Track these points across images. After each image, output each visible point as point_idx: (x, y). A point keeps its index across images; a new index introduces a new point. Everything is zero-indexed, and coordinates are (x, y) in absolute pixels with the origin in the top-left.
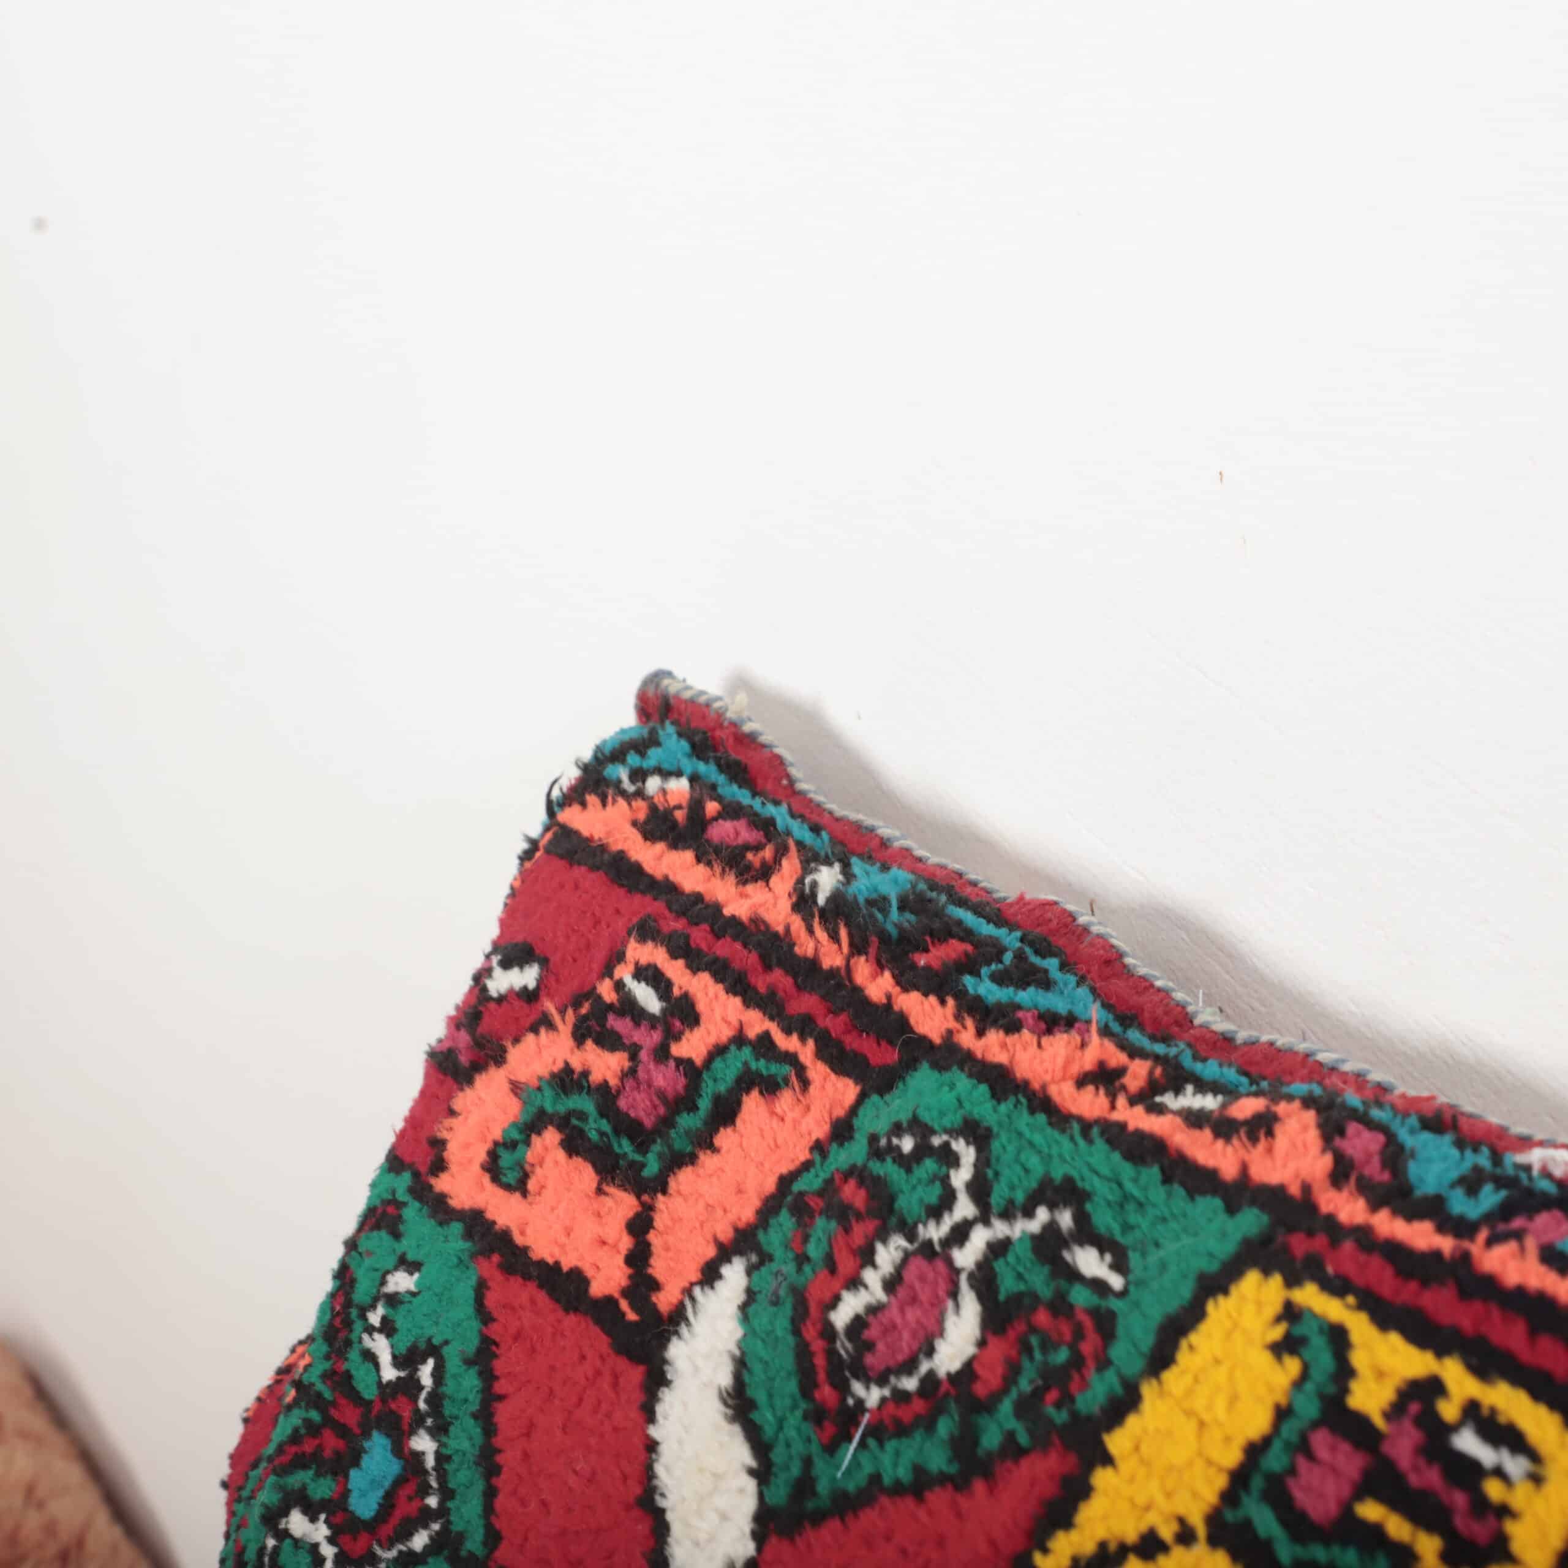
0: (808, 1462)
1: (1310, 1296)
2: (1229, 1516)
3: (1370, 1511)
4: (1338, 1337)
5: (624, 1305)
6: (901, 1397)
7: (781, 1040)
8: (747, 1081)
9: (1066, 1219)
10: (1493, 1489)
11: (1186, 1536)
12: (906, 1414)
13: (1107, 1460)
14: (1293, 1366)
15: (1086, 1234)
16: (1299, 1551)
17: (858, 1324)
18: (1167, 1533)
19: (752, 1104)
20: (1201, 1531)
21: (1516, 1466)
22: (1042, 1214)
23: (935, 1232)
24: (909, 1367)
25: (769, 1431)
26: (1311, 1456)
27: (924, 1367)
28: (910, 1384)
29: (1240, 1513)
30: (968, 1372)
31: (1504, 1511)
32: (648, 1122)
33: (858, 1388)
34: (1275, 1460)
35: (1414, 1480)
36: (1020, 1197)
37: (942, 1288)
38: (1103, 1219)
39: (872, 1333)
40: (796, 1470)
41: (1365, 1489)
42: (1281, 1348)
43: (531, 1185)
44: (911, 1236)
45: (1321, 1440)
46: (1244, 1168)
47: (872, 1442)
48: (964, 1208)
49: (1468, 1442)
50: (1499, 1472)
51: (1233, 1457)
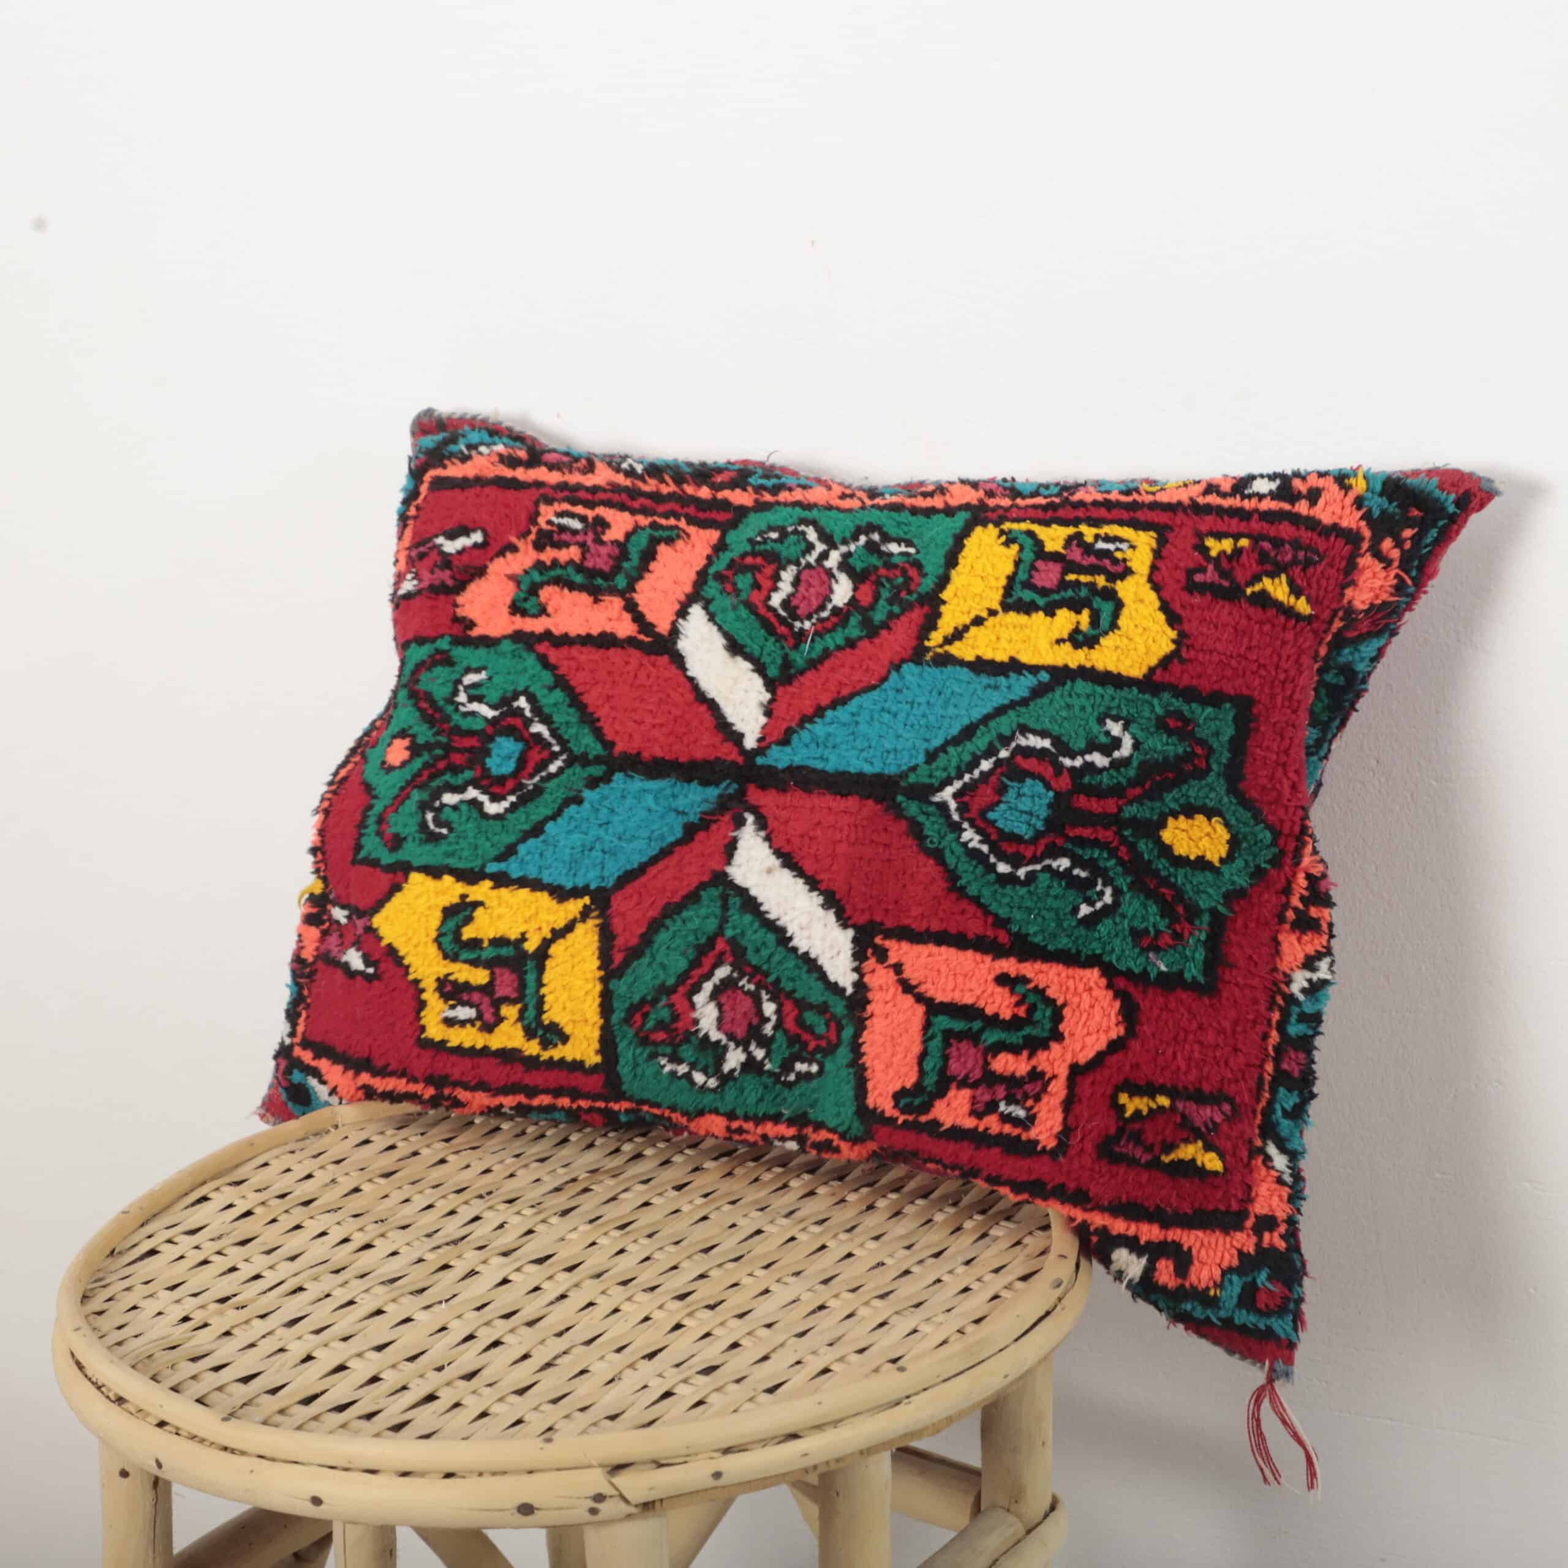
0: (785, 657)
1: (1007, 526)
2: (1010, 600)
3: (1072, 577)
4: (1030, 534)
5: (641, 637)
6: (821, 620)
7: (663, 522)
8: (654, 542)
9: (876, 537)
10: (1119, 555)
11: (992, 613)
12: (829, 625)
13: (944, 602)
14: (1015, 548)
15: (886, 538)
16: (1047, 599)
17: (785, 604)
18: (984, 614)
19: (662, 548)
20: (999, 608)
21: (1124, 546)
22: (863, 539)
23: (812, 558)
24: (822, 607)
25: (757, 654)
26: (1037, 570)
27: (830, 606)
28: (825, 614)
29: (1015, 598)
30: (853, 602)
31: (1125, 560)
32: (606, 569)
33: (798, 624)
34: (1022, 576)
35: (1085, 563)
36: (848, 535)
37: (825, 577)
38: (893, 531)
39: (794, 602)
40: (779, 661)
41: (1065, 572)
42: (1007, 544)
43: (550, 610)
44: (798, 564)
45: (1040, 564)
46: (946, 503)
47: (817, 639)
48: (820, 547)
49: (1101, 545)
50: (1118, 549)
51: (1003, 582)
